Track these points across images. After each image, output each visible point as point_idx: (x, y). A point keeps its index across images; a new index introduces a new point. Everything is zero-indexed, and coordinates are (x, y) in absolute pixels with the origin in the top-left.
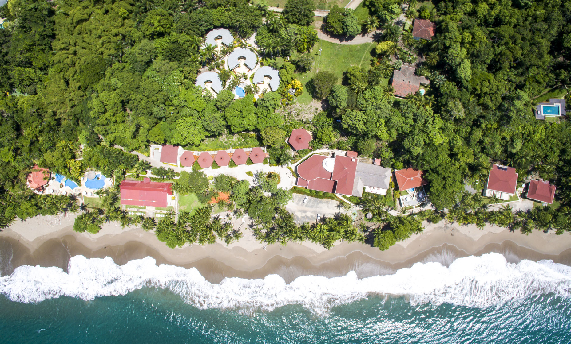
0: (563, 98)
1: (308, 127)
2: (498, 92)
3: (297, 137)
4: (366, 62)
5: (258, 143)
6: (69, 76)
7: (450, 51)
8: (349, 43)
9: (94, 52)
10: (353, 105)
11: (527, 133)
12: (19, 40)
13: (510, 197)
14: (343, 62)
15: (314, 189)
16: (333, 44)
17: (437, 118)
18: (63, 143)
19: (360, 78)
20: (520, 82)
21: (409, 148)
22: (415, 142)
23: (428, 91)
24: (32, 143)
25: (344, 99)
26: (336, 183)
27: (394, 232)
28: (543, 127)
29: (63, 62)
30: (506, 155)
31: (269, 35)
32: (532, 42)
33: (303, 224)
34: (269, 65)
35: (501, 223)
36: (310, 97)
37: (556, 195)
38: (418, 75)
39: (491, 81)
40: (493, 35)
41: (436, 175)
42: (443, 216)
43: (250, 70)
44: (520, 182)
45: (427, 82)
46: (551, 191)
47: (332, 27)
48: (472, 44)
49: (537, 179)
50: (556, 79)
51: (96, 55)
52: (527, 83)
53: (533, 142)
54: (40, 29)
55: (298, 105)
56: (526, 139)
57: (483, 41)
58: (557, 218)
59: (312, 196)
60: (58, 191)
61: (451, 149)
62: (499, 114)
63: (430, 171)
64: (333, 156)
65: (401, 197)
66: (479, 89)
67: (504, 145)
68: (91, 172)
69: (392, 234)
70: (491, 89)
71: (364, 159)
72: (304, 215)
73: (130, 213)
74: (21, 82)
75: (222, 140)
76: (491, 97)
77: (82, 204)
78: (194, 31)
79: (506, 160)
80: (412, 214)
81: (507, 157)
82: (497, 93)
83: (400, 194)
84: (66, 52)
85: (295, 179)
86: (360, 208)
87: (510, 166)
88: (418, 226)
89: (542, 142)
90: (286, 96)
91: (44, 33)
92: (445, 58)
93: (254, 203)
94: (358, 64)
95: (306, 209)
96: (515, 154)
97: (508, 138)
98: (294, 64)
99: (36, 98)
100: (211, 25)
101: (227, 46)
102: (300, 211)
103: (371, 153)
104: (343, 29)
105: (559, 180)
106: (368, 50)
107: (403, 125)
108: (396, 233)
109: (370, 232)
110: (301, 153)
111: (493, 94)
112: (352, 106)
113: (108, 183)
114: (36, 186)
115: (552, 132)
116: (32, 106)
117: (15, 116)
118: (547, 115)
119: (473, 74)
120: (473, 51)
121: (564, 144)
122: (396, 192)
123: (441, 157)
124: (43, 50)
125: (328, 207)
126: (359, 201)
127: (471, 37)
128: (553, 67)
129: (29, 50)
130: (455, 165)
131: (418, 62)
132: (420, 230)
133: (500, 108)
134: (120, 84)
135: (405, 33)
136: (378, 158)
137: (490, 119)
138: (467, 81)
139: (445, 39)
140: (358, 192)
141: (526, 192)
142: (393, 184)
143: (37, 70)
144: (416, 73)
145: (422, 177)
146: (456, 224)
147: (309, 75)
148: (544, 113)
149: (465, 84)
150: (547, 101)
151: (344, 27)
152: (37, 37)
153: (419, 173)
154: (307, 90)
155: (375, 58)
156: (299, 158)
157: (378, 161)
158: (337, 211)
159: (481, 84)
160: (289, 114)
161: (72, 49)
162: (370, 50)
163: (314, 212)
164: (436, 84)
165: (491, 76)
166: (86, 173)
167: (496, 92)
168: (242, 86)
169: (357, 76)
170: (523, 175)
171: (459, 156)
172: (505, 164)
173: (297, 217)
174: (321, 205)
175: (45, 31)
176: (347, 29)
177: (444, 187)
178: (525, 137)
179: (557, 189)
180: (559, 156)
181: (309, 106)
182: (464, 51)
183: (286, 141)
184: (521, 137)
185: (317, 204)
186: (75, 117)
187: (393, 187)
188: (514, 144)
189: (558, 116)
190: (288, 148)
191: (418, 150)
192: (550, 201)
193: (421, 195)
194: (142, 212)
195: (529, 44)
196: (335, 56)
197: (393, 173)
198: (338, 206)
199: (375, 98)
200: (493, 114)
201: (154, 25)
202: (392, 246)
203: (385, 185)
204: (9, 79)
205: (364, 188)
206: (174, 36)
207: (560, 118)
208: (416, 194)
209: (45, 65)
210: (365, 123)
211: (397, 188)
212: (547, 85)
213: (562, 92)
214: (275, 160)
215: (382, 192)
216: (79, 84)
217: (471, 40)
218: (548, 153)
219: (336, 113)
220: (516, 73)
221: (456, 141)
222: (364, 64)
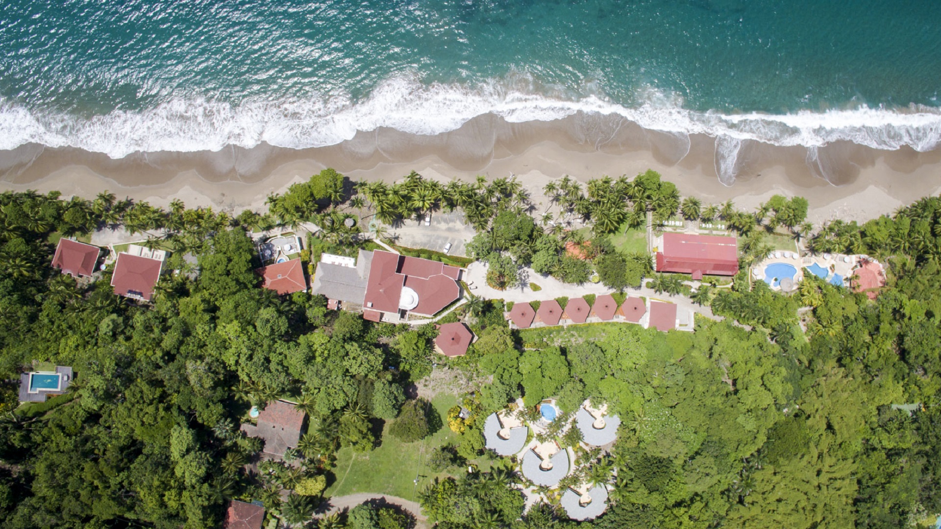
0: (22, 403)
1: (440, 358)
2: (130, 406)
3: (458, 343)
4: (343, 463)
5: (521, 335)
6: (827, 436)
7: (202, 472)
8: (369, 496)
9: (787, 474)
10: (364, 384)
11: (90, 347)
12: (907, 490)
13: (126, 250)
14: (382, 463)
15: (434, 262)
16: (397, 495)
17: (232, 362)
18: (832, 333)
19: (352, 429)
20: (91, 427)
21: (280, 316)
22: (269, 325)
23: (244, 414)
24: (877, 329)
25: (378, 394)
26: (399, 270)
27: (312, 195)
28: (62, 356)
29: (838, 460)
30: (127, 313)
31: (500, 506)
32: (63, 490)
33: (452, 211)
34: (502, 457)
35: (145, 208)
36: (436, 406)
37: (53, 252)
38: (259, 439)
39: (139, 424)
40: (128, 501)
41: (241, 278)
42: (235, 223)
43: (533, 450)
44: (109, 273)
45: (245, 427)
46: (61, 258)
47: (395, 519)
48: (166, 486)
49: (81, 276)
50: (30, 431)
51: (784, 469)
52: (79, 422)
53: (81, 333)
54: (876, 511)
55: (455, 392)
56: (92, 337)
57: (146, 489)
58: (55, 214)
59: (437, 253)
60: (837, 259)
61: (214, 319)
62: (132, 370)
63: (250, 286)
64: (403, 313)
65: (299, 251)
66: (161, 410)
67: (129, 328)
68: (788, 290)
69: (315, 192)
70: (141, 410)
71: (354, 309)
72: (451, 225)
73: (723, 227)
74: (901, 426)
75: (580, 339)
76: (142, 397)
77: (798, 240)
78: (623, 509)
79: (127, 305)
80: (282, 225)
81: (126, 310)
82: (131, 403)
83: (299, 255)
84: (834, 475)
85: (464, 278)
86: (364, 235)
87: (122, 297)
88: (275, 205)
89: (67, 334)
90: (474, 407)
91: (868, 505)
92: (211, 460)
93: (524, 237)
94: (356, 459)
95: (447, 234)
96: (112, 312)
97: (121, 338)
98: (461, 458)
99: (876, 400)
100: (598, 524)
101: (572, 489)
102: (458, 231)
103: (341, 317)
104: (377, 515)
105: (45, 275)
106: (339, 484)
107: (287, 352)
108: (309, 194)
109: (349, 199)
110: (454, 318)
111: (138, 402)
112: (366, 382)
113: (759, 272)
114: (869, 267)
115: (48, 348)
116: (881, 387)
117: (907, 371)
118: (53, 373)
119: (169, 436)
120: (163, 472)
121: (29, 330)
122: (306, 259)
123: (231, 306)
124: (871, 478)
125: (413, 237)
126: (364, 245)
127: (166, 499)
128: (32, 455)
129: (890, 476)
130: (210, 294)
131: (258, 464)
132: (272, 200)
133: (129, 380)
134: (741, 419)
135: (276, 513)
136: (332, 311)
137: (148, 363)
138: (179, 424)
139: (210, 496)
140: (365, 257)
141: (100, 257)
142: (310, 271)
143: (879, 447)
144: (262, 442)
145: (264, 280)
146: (217, 210)
147: (437, 441)
148: (58, 376)
149: (182, 419)
150: (49, 398)
151: (375, 518)
152: (880, 498)
153: (268, 284)
154: (439, 416)
155: (328, 468)
156: (457, 312)
157: (332, 305)
158: (398, 231)
159: (156, 419)
160: (470, 379)
161: (824, 479)
162: (335, 483)
163: (435, 229)
164: (231, 422)
165: (138, 434)
166: (795, 287)
167: (133, 406)
168: (546, 420)
169: (356, 431)
170: (102, 284)
171: (202, 307)
172: (131, 301)
173: (461, 221)
174: (424, 240)
175: (869, 508)
176: (371, 514)
177: (230, 260)
178: (94, 341)
179: (50, 261)
180: (41, 310)
181: (438, 391)
182: (178, 472)
183: (476, 338)
184: (100, 341)
185: (430, 241)
186: (813, 371)
187: (310, 266)
188: (111, 327)
189: (34, 373)
190: (474, 326)
191: (266, 313)
192: (63, 242)
193: (268, 252)
194: (705, 229)
195: (69, 487)
196: (394, 474)
197: (309, 288)
198: (397, 238)
199: (329, 394)
200: (141, 371)
201: (690, 517)
202: (314, 174)
203: (322, 267)
204: (918, 429)
205: (355, 264)
206: (655, 500)
207: (32, 369)
208: (276, 256)
209: (868, 456)
210: (347, 354)
211: (305, 264)
212: (46, 424)
213: (23, 412)
214: (494, 308)
215: (328, 258)
216: (809, 422)
217: (166, 493)
218: (59, 315)
219: (393, 375)
220: (96, 442)
221: (205, 331)
222: (347, 460)
